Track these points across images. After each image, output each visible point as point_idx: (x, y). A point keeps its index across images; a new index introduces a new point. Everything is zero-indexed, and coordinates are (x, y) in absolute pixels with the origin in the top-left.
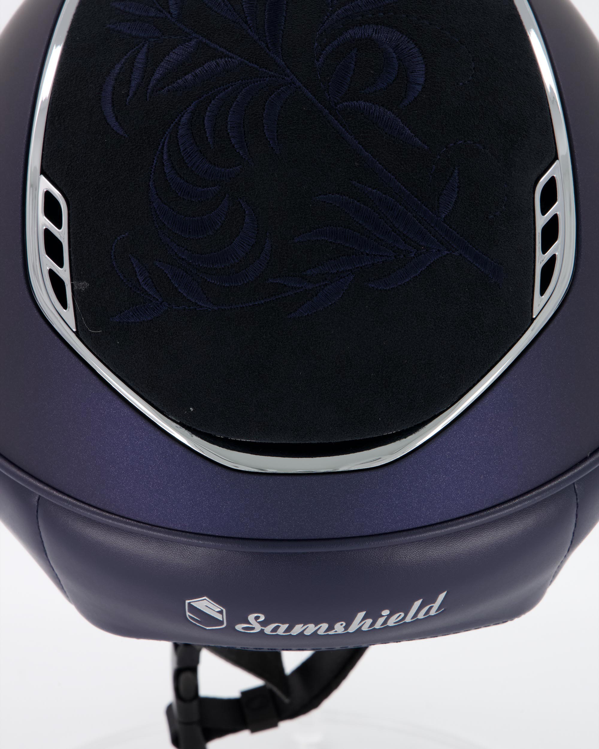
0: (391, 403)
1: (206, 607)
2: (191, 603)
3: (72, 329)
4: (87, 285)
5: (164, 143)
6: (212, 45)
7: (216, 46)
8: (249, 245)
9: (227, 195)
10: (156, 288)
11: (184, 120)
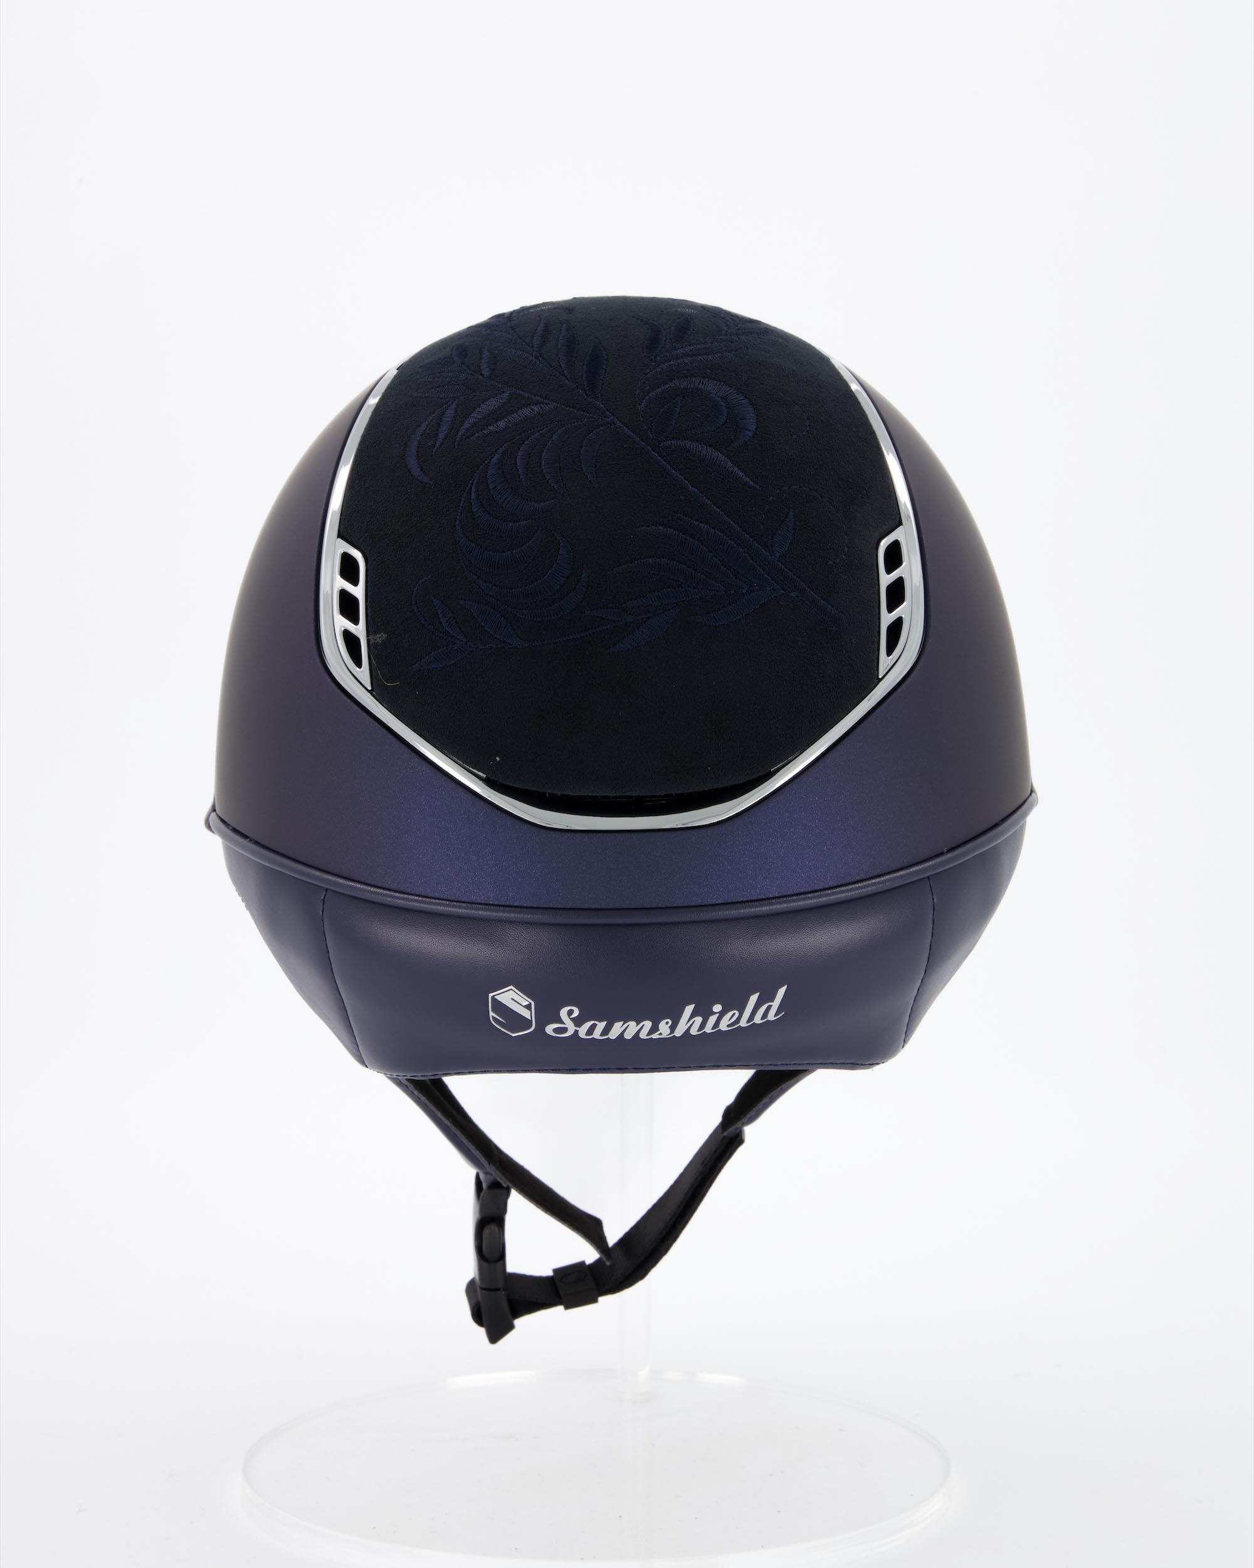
0: (721, 751)
1: (512, 1000)
2: (495, 997)
3: (367, 687)
4: (384, 636)
5: (472, 484)
6: (527, 395)
7: (530, 395)
8: (563, 577)
9: (540, 528)
10: (460, 629)
11: (494, 460)
